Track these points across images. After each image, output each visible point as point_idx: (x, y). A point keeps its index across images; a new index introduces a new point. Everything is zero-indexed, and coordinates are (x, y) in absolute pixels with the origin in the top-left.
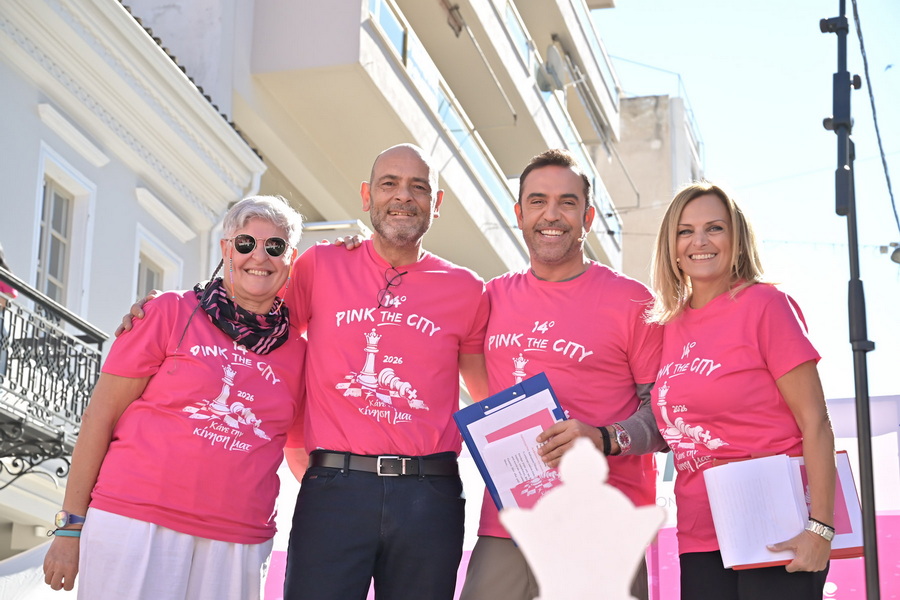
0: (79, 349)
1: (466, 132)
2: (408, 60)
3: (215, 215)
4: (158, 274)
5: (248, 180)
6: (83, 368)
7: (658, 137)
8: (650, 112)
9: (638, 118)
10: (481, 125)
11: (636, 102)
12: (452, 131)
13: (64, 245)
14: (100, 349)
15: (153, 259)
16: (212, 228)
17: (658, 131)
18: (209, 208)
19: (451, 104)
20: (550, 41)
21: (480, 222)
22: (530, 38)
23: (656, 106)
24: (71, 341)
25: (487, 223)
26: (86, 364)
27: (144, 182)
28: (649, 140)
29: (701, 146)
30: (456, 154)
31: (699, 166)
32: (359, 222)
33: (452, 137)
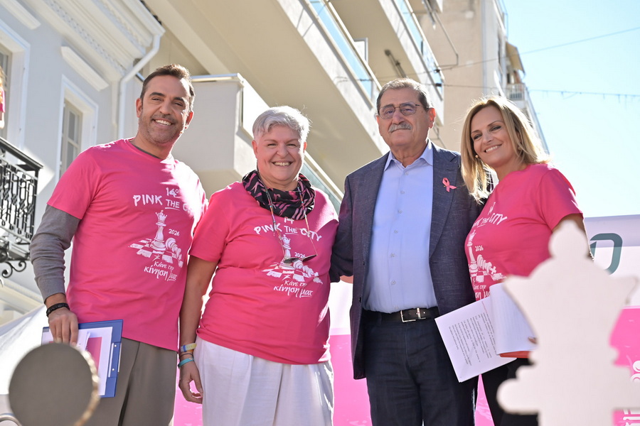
0: (20, 175)
1: (323, 3)
3: (124, 69)
4: (78, 116)
5: (149, 40)
6: (23, 190)
7: (471, 8)
12: (311, 2)
14: (37, 175)
15: (74, 104)
16: (121, 79)
17: (471, 5)
18: (119, 64)
21: (333, 76)
24: (14, 169)
25: (338, 77)
26: (25, 187)
27: (67, 42)
28: (464, 11)
29: (505, 17)
30: (315, 21)
31: (504, 31)
32: (239, 76)
33: (311, 6)
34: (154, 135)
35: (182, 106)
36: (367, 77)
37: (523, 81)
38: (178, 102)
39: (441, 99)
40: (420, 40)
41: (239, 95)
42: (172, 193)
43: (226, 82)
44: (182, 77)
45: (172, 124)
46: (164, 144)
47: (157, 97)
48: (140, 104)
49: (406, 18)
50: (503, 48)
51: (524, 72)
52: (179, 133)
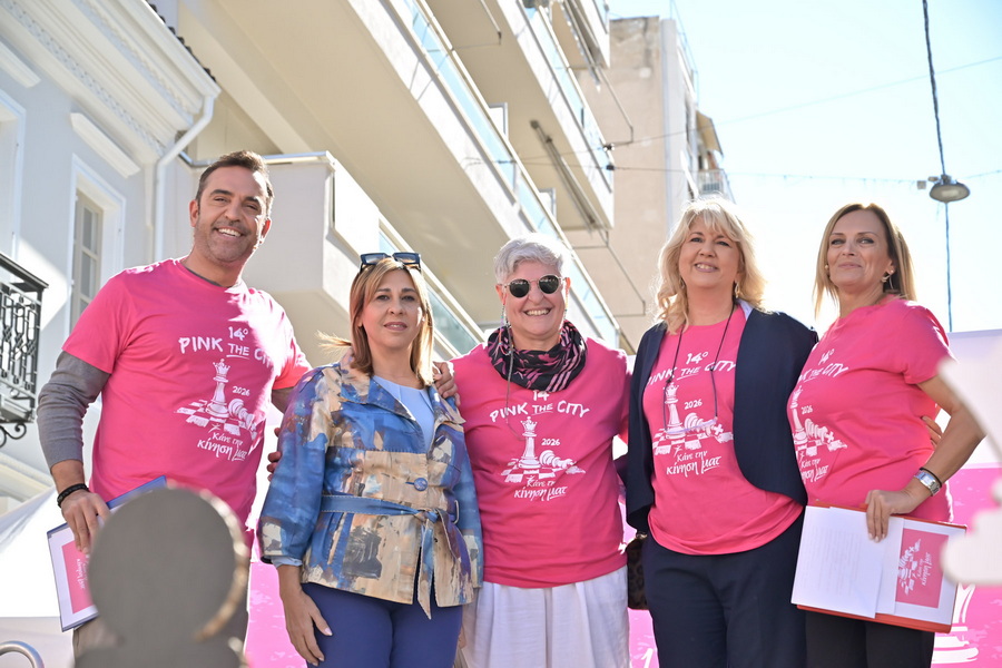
0: (15, 297)
1: (444, 53)
3: (162, 145)
4: (97, 215)
5: (199, 105)
6: (20, 320)
7: (648, 64)
8: (638, 36)
9: (624, 43)
10: (461, 46)
11: (623, 25)
12: (429, 51)
14: (40, 298)
15: (90, 196)
16: (158, 161)
17: (647, 58)
18: (154, 137)
19: (430, 23)
21: (460, 156)
23: (645, 29)
24: (6, 289)
25: (467, 158)
26: (23, 316)
27: (79, 106)
28: (637, 68)
29: (695, 76)
30: (434, 78)
31: (694, 98)
32: (328, 153)
33: (429, 58)
34: (217, 250)
35: (256, 209)
36: (508, 159)
37: (721, 166)
38: (251, 205)
39: (610, 191)
40: (580, 106)
41: (328, 182)
42: (239, 334)
43: (311, 164)
44: (257, 169)
45: (242, 235)
46: (232, 264)
47: (221, 196)
48: (195, 207)
49: (560, 74)
50: (693, 119)
51: (722, 153)
52: (252, 247)
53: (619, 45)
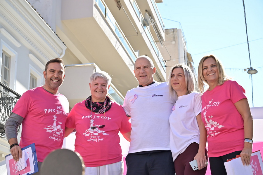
1: (123, 38)
2: (107, 16)
4: (36, 79)
5: (61, 51)
7: (174, 40)
8: (172, 33)
9: (168, 35)
10: (127, 36)
11: (168, 30)
12: (119, 37)
13: (8, 70)
15: (34, 75)
17: (174, 39)
20: (145, 12)
21: (127, 64)
22: (140, 11)
23: (173, 32)
24: (13, 98)
25: (129, 64)
27: (31, 52)
28: (172, 41)
29: (186, 43)
30: (121, 44)
31: (186, 49)
32: (94, 64)
33: (119, 39)
34: (52, 86)
38: (61, 72)
39: (165, 72)
40: (158, 51)
41: (94, 70)
42: (59, 107)
43: (90, 66)
44: (61, 62)
45: (59, 80)
46: (56, 89)
47: (52, 71)
48: (45, 73)
49: (152, 43)
50: (186, 54)
53: (167, 36)
